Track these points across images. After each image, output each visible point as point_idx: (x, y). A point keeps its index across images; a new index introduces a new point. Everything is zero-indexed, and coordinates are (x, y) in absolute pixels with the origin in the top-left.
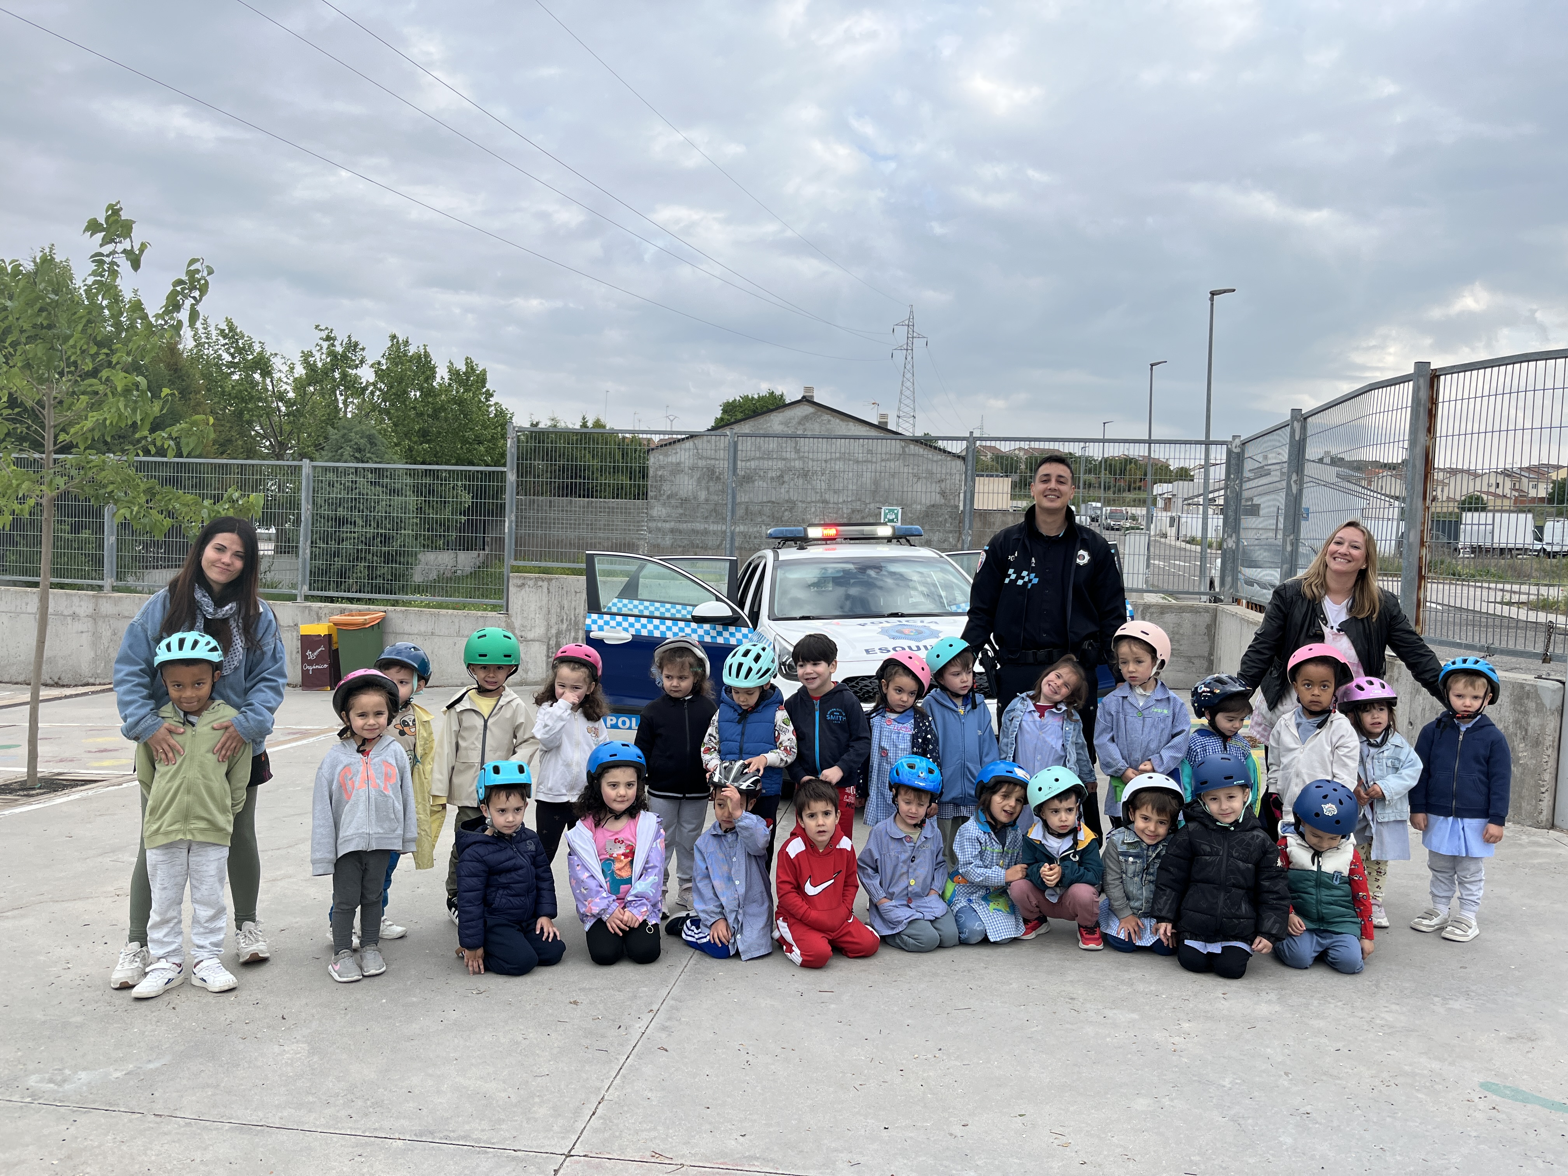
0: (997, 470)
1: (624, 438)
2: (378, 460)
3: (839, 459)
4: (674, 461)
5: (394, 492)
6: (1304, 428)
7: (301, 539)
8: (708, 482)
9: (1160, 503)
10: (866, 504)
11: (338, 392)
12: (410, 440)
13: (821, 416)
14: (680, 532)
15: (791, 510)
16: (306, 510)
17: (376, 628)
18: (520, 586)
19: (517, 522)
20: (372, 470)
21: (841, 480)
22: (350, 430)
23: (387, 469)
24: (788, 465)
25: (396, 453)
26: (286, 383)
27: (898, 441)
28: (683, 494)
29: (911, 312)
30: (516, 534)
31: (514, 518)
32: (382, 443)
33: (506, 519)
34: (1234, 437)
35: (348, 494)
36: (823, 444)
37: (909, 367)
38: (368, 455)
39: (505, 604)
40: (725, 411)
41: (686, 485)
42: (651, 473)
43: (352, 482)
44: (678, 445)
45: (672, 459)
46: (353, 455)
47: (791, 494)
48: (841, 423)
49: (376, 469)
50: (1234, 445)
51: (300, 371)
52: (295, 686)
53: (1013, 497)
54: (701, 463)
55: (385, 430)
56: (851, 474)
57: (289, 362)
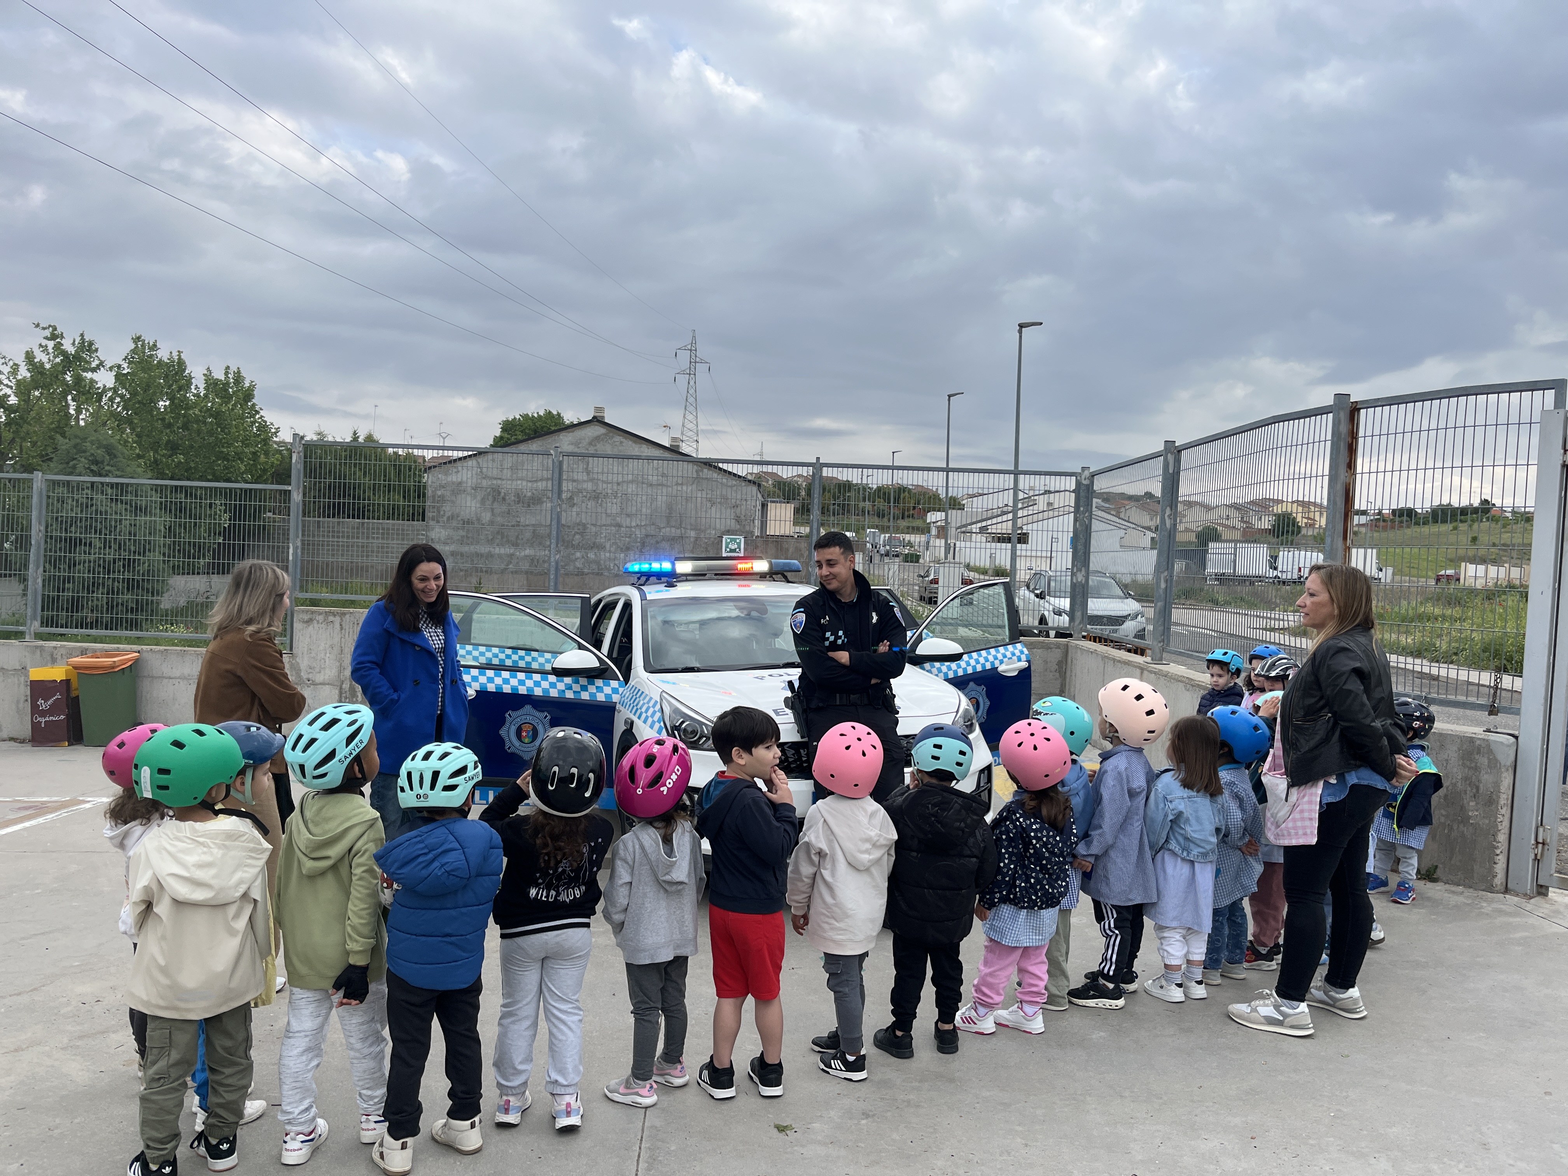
0: (779, 497)
1: (395, 453)
2: (118, 473)
3: (632, 482)
4: (454, 480)
5: (137, 510)
6: (1178, 461)
7: (31, 566)
8: (493, 502)
9: (934, 531)
10: (660, 529)
11: (69, 397)
12: (156, 451)
13: (613, 437)
14: (462, 555)
15: (582, 534)
16: (37, 532)
17: (127, 672)
18: (307, 622)
19: (303, 549)
20: (112, 485)
21: (634, 503)
22: (84, 439)
23: (132, 485)
24: (580, 487)
25: (139, 466)
26: (7, 386)
27: (690, 465)
28: (465, 514)
29: (694, 337)
30: (302, 561)
31: (299, 544)
32: (123, 454)
33: (291, 545)
34: (1083, 469)
35: (82, 511)
36: (614, 465)
37: (692, 391)
38: (107, 468)
39: (288, 642)
40: (504, 430)
41: (469, 506)
42: (429, 492)
43: (88, 498)
44: (459, 464)
45: (454, 478)
46: (89, 468)
47: (583, 515)
48: (634, 445)
49: (117, 484)
50: (1083, 477)
51: (24, 373)
52: (22, 741)
53: (795, 523)
54: (485, 483)
55: (126, 441)
56: (644, 498)
57: (11, 363)
